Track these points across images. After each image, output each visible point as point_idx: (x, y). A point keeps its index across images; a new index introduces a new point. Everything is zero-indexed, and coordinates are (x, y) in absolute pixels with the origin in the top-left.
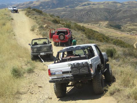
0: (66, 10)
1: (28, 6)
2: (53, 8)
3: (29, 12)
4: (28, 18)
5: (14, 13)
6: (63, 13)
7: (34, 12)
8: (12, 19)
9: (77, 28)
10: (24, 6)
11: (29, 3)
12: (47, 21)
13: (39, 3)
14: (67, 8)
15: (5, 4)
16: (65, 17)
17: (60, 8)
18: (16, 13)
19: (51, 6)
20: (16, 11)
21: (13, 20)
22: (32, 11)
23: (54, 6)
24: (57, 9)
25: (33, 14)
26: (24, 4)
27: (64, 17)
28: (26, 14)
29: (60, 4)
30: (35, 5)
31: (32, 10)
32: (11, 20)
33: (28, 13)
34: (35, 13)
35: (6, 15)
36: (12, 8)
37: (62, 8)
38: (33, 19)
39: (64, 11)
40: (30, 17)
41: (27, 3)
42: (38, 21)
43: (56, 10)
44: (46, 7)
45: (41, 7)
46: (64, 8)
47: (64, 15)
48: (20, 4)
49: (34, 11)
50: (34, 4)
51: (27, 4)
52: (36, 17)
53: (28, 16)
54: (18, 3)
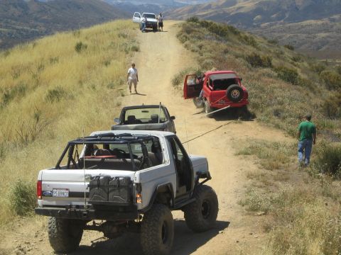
0: (332, 27)
1: (222, 12)
2: (292, 19)
3: (188, 31)
4: (181, 47)
5: (147, 31)
6: (323, 35)
7: (205, 31)
8: (136, 50)
9: (326, 81)
10: (210, 11)
11: (224, 4)
12: (232, 57)
13: (252, 4)
14: (334, 20)
15: (157, 4)
16: (327, 46)
17: (313, 22)
18: (152, 33)
19: (287, 16)
20: (154, 28)
21: (136, 53)
22: (196, 29)
23: (298, 14)
24: (305, 23)
25: (199, 38)
26: (209, 7)
27: (324, 48)
28: (178, 36)
29: (315, 10)
30: (242, 11)
31: (198, 27)
32: (130, 52)
33: (185, 34)
34: (208, 33)
35: (125, 36)
36: (142, 19)
37: (320, 22)
38: (193, 51)
39: (326, 31)
40: (186, 46)
41: (220, 4)
42: (204, 57)
43: (302, 27)
44: (274, 16)
45: (259, 17)
46: (326, 20)
47: (324, 42)
48: (198, 5)
49: (204, 28)
50: (237, 6)
51: (218, 7)
52: (200, 47)
53: (182, 42)
54: (195, 3)
